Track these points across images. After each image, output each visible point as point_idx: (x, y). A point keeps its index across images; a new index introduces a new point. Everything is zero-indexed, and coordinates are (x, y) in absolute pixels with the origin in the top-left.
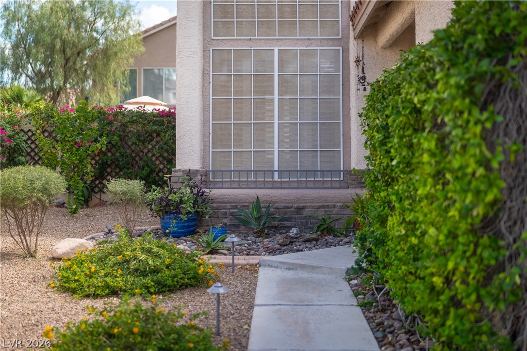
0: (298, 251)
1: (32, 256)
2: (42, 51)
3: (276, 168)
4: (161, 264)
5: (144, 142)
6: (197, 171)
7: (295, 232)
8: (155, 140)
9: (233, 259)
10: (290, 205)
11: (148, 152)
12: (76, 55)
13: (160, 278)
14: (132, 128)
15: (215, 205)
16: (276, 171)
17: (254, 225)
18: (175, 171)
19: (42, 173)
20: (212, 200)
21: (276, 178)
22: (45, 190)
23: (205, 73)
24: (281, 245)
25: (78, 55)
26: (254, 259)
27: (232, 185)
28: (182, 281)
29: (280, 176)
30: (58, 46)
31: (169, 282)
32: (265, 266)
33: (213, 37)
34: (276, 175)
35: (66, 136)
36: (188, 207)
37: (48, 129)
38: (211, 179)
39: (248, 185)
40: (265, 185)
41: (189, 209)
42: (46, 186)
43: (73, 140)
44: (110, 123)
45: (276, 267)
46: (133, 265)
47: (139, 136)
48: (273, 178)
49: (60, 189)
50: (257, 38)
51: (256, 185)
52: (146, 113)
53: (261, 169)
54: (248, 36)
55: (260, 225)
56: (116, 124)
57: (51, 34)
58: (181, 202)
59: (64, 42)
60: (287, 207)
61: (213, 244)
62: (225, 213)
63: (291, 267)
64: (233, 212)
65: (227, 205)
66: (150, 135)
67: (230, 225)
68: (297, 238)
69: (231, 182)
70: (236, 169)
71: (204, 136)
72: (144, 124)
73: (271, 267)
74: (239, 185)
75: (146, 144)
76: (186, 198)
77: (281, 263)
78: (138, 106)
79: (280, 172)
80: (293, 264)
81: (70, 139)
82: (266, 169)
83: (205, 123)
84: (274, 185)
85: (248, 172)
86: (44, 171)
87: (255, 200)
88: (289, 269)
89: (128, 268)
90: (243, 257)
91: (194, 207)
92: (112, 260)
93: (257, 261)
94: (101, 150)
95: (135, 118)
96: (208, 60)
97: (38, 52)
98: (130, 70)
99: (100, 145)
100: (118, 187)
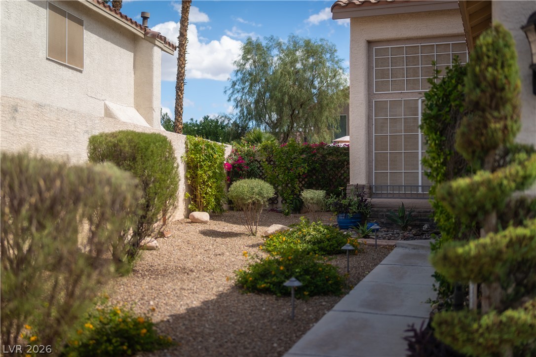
0: (426, 239)
1: (253, 235)
2: (274, 104)
3: (420, 184)
4: (324, 238)
5: (338, 168)
6: (364, 185)
7: (426, 227)
8: (345, 167)
9: (376, 242)
10: (429, 210)
11: (341, 175)
12: (300, 107)
13: (322, 246)
14: (330, 158)
15: (375, 209)
16: (420, 186)
17: (400, 223)
18: (349, 186)
19: (258, 183)
20: (373, 206)
21: (420, 191)
22: (260, 194)
23: (369, 118)
24: (414, 235)
25: (301, 107)
26: (392, 242)
27: (388, 196)
28: (337, 249)
29: (423, 190)
30: (286, 99)
31: (328, 248)
32: (399, 247)
33: (375, 92)
34: (420, 189)
35: (281, 163)
36: (354, 209)
37: (273, 159)
38: (374, 192)
39: (399, 196)
40: (412, 196)
41: (354, 210)
42: (261, 191)
43: (285, 166)
44: (314, 155)
45: (406, 248)
46: (308, 238)
47: (334, 164)
48: (418, 191)
49: (270, 194)
50: (406, 91)
51: (405, 196)
52: (339, 148)
53: (409, 185)
54: (399, 90)
55: (404, 223)
56: (319, 155)
57: (281, 91)
58: (350, 205)
59: (290, 97)
60: (426, 212)
61: (367, 232)
62: (383, 215)
63: (415, 247)
64: (388, 215)
65: (384, 209)
66: (343, 163)
67: (386, 223)
68: (428, 231)
69: (387, 193)
70: (391, 184)
71: (369, 162)
72: (337, 155)
73: (403, 247)
74: (393, 196)
75: (339, 170)
76: (353, 203)
77: (409, 244)
78: (344, 144)
79: (423, 187)
80: (417, 245)
81: (284, 165)
82: (413, 185)
83: (369, 152)
84: (418, 196)
85: (400, 187)
86: (260, 182)
87: (401, 206)
88: (414, 249)
89: (305, 240)
90: (385, 241)
91: (358, 209)
92: (296, 235)
93: (394, 244)
94: (304, 172)
95: (331, 151)
96: (371, 108)
97: (271, 105)
98: (341, 116)
99: (303, 169)
100: (308, 194)
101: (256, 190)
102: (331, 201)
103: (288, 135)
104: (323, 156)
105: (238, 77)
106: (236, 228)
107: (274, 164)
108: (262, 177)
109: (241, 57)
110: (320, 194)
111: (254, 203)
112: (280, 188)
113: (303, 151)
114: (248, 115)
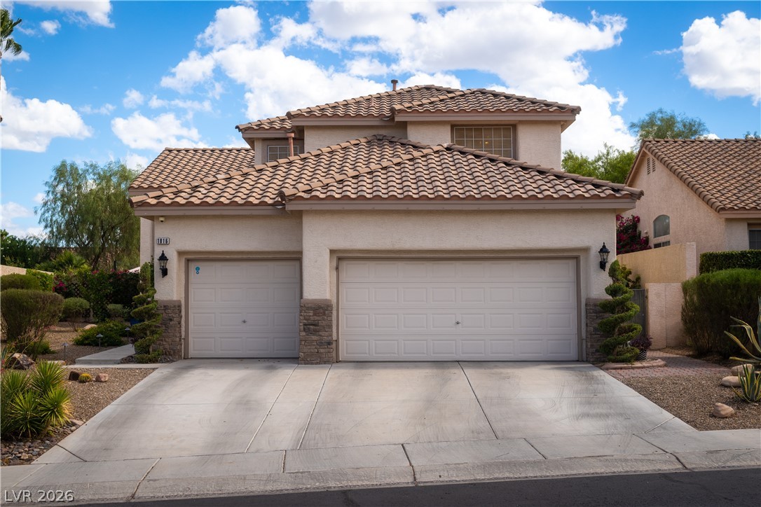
1: (76, 331)
12: (111, 230)
35: (93, 286)
37: (87, 283)
43: (96, 289)
44: (119, 279)
49: (86, 306)
86: (80, 299)
94: (110, 293)
99: (110, 290)
100: (111, 307)
101: (78, 304)
102: (125, 310)
103: (98, 257)
104: (126, 280)
105: (49, 198)
106: (63, 329)
107: (87, 286)
108: (78, 295)
109: (53, 178)
110: (119, 306)
111: (77, 312)
112: (92, 304)
113: (110, 276)
114: (57, 235)
